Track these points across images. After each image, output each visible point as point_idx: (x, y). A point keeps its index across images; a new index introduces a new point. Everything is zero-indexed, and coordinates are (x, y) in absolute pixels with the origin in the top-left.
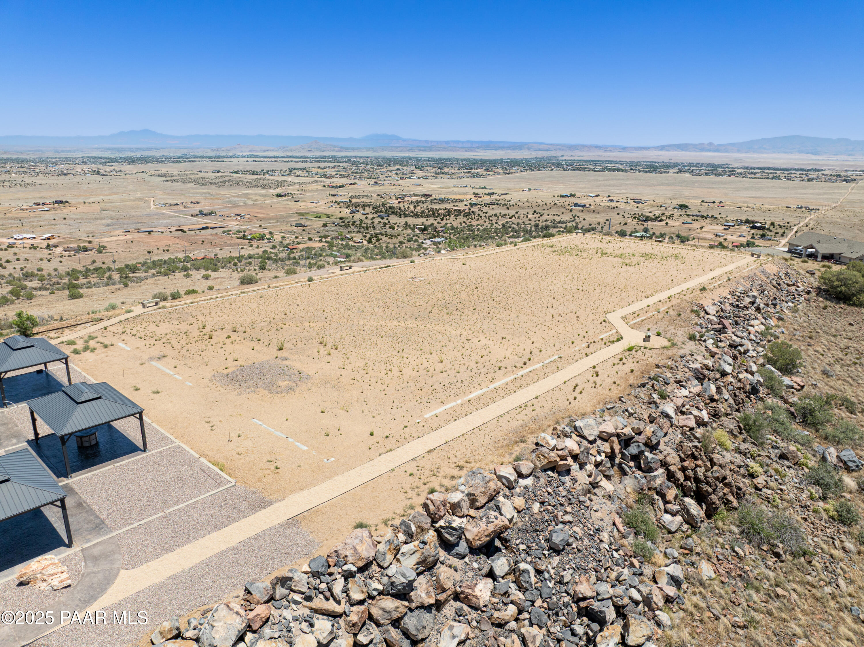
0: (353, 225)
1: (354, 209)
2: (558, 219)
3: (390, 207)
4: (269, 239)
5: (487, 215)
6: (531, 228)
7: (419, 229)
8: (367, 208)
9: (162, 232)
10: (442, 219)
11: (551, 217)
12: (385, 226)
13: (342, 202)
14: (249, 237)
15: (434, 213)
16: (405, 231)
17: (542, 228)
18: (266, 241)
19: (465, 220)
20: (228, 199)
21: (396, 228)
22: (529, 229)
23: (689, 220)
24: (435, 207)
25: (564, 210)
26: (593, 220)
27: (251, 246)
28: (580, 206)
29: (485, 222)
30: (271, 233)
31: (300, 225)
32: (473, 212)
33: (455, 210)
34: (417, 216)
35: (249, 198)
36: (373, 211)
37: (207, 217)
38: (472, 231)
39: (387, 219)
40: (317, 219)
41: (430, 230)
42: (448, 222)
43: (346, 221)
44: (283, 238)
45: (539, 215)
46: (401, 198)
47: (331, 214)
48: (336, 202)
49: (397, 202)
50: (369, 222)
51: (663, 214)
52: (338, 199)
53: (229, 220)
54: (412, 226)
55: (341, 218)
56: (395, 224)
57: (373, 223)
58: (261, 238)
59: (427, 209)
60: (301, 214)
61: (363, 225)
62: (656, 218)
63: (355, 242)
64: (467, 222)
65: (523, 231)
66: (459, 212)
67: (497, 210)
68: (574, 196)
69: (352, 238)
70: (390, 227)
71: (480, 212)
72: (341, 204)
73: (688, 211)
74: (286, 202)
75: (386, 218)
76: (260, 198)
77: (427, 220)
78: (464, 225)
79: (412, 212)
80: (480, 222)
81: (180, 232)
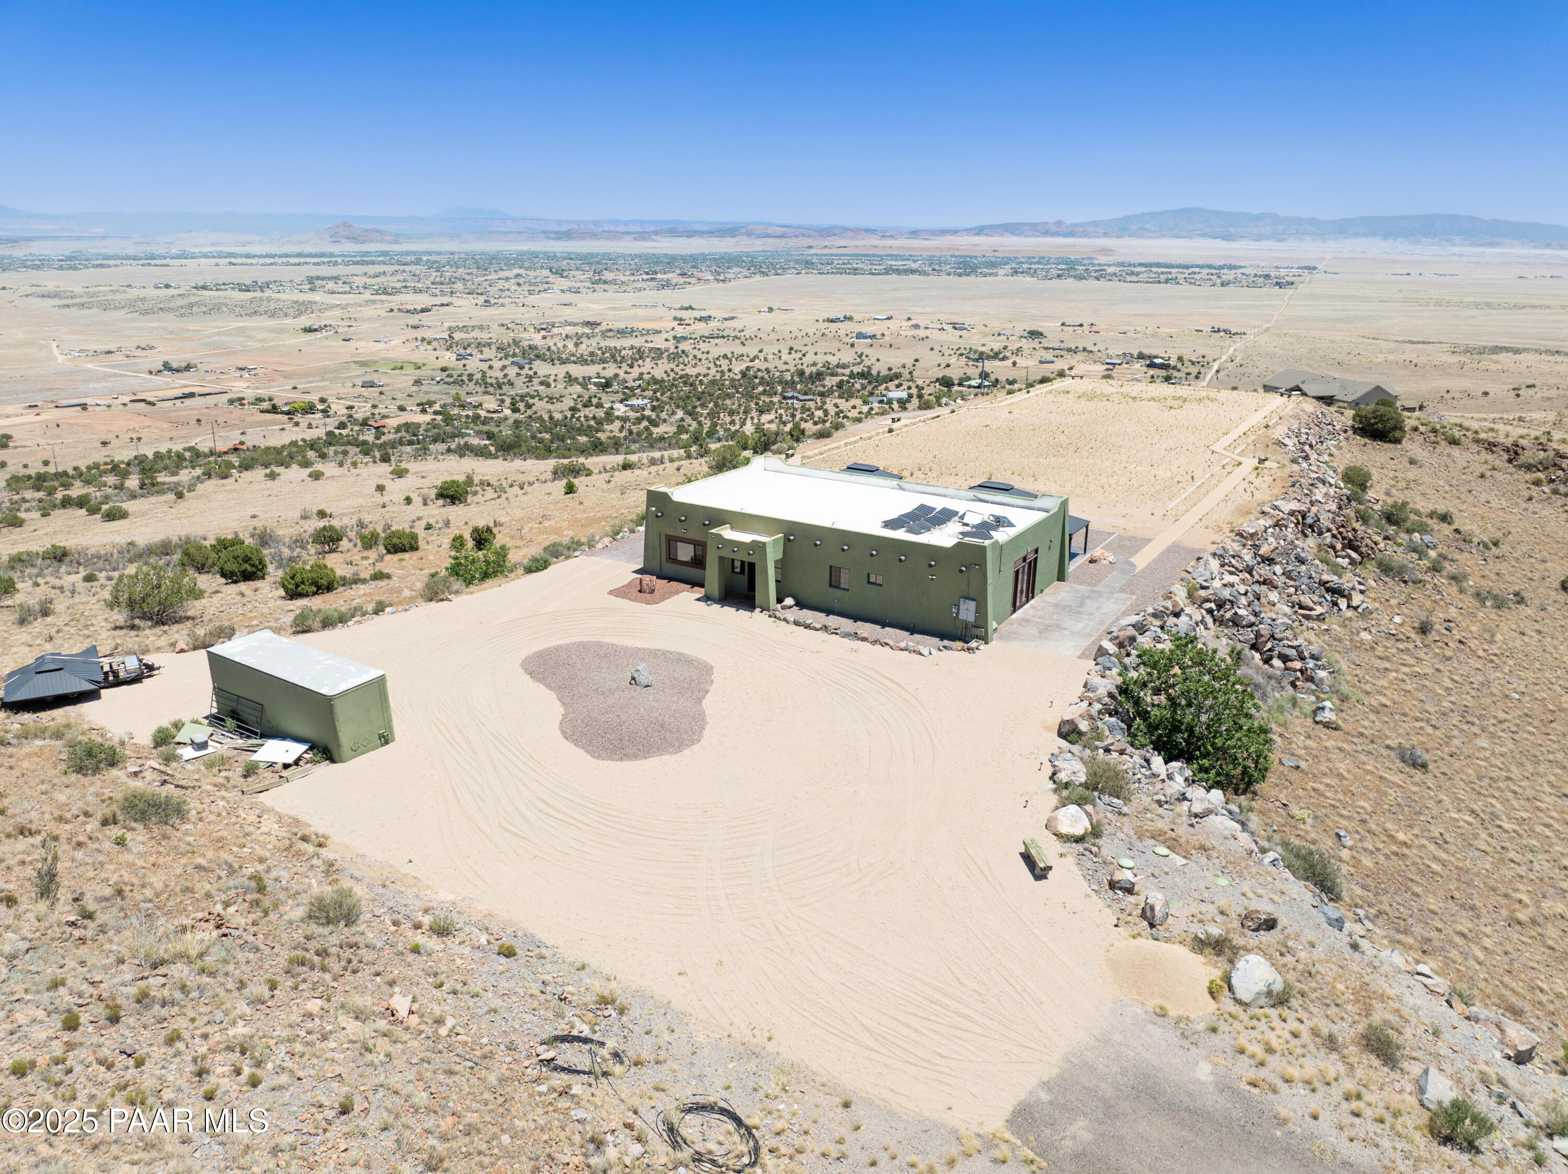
0: (470, 380)
1: (462, 351)
2: (834, 361)
3: (530, 347)
4: (324, 411)
5: (710, 357)
6: (792, 377)
7: (596, 384)
8: (486, 350)
9: (109, 406)
10: (631, 367)
11: (821, 359)
12: (530, 381)
13: (436, 339)
14: (286, 409)
15: (614, 356)
16: (570, 389)
17: (811, 376)
18: (319, 415)
19: (672, 365)
20: (207, 340)
21: (553, 385)
22: (789, 378)
23: (1049, 356)
24: (612, 345)
25: (839, 345)
26: (893, 360)
27: (297, 424)
28: (866, 337)
29: (709, 368)
30: (323, 400)
31: (371, 385)
32: (683, 352)
33: (651, 349)
34: (582, 361)
35: (250, 337)
36: (499, 355)
37: (180, 374)
38: (691, 385)
39: (531, 369)
40: (397, 372)
41: (615, 387)
42: (644, 370)
43: (455, 374)
44: (350, 408)
45: (799, 355)
46: (545, 329)
47: (420, 362)
48: (423, 340)
49: (539, 336)
50: (500, 375)
51: (1005, 348)
52: (428, 334)
53: (229, 380)
54: (581, 380)
55: (443, 370)
56: (548, 376)
57: (505, 376)
58: (309, 409)
59: (600, 349)
60: (363, 364)
61: (489, 380)
62: (996, 356)
63: (489, 412)
64: (676, 369)
65: (780, 382)
66: (658, 353)
67: (725, 348)
68: (850, 319)
69: (480, 405)
70: (542, 383)
71: (696, 352)
72: (435, 344)
73: (1043, 340)
74: (326, 343)
75: (527, 366)
76: (273, 335)
77: (604, 369)
78: (672, 375)
79: (573, 355)
80: (701, 369)
81: (142, 404)
